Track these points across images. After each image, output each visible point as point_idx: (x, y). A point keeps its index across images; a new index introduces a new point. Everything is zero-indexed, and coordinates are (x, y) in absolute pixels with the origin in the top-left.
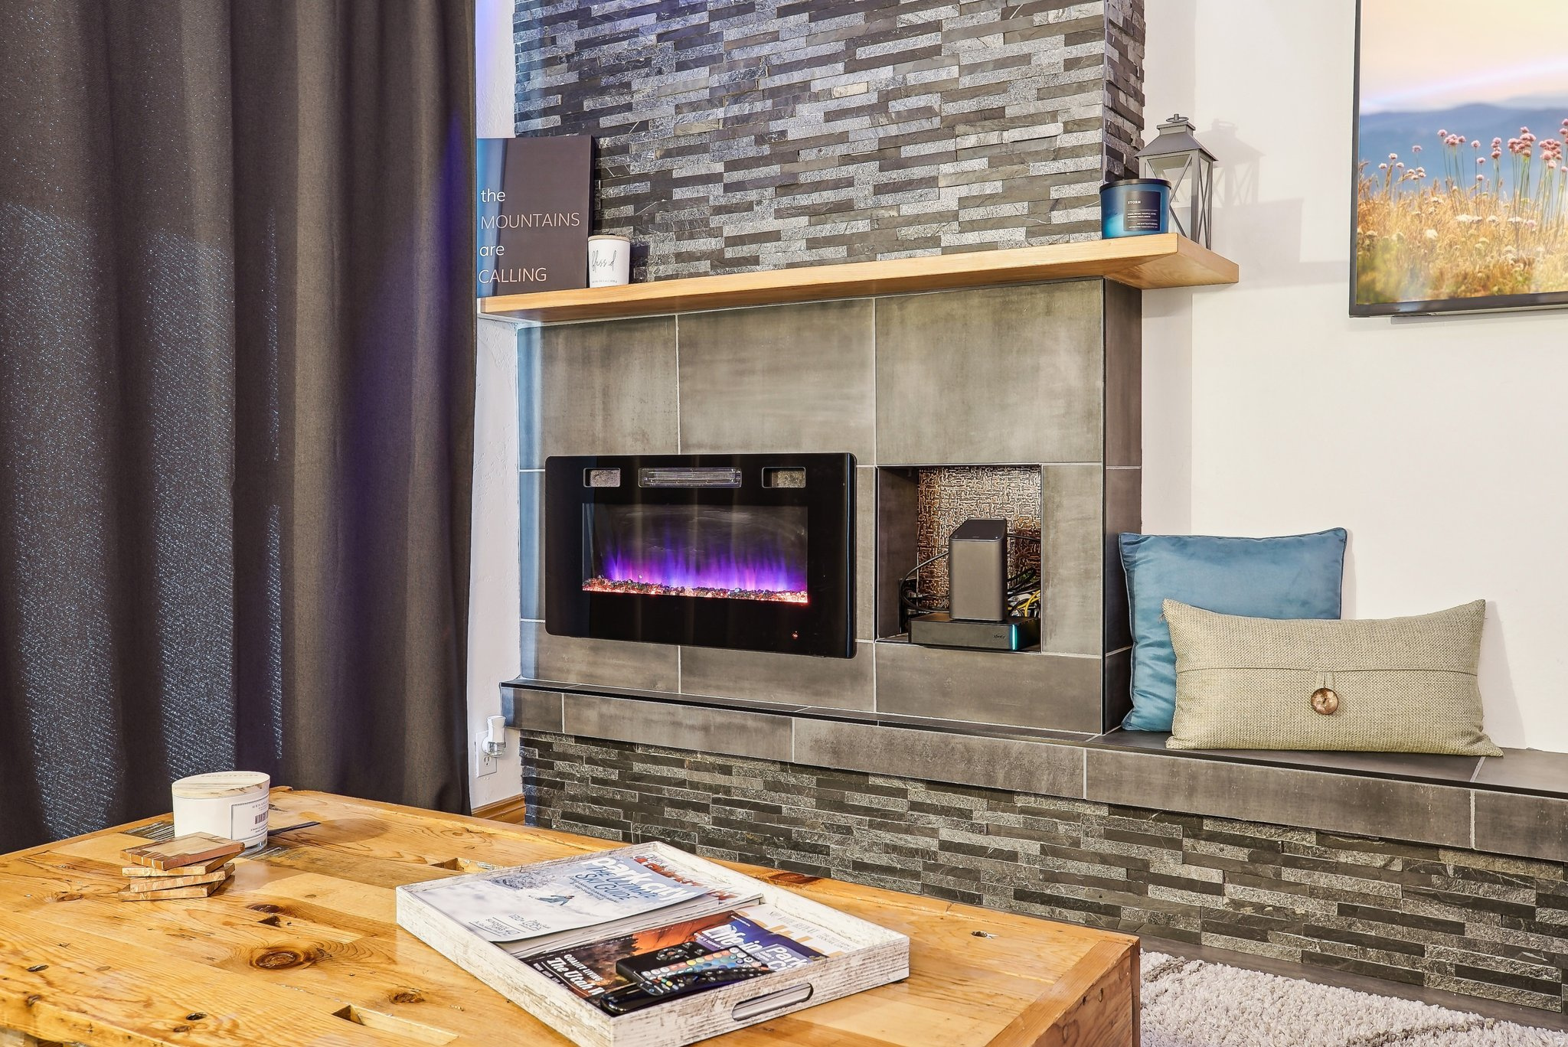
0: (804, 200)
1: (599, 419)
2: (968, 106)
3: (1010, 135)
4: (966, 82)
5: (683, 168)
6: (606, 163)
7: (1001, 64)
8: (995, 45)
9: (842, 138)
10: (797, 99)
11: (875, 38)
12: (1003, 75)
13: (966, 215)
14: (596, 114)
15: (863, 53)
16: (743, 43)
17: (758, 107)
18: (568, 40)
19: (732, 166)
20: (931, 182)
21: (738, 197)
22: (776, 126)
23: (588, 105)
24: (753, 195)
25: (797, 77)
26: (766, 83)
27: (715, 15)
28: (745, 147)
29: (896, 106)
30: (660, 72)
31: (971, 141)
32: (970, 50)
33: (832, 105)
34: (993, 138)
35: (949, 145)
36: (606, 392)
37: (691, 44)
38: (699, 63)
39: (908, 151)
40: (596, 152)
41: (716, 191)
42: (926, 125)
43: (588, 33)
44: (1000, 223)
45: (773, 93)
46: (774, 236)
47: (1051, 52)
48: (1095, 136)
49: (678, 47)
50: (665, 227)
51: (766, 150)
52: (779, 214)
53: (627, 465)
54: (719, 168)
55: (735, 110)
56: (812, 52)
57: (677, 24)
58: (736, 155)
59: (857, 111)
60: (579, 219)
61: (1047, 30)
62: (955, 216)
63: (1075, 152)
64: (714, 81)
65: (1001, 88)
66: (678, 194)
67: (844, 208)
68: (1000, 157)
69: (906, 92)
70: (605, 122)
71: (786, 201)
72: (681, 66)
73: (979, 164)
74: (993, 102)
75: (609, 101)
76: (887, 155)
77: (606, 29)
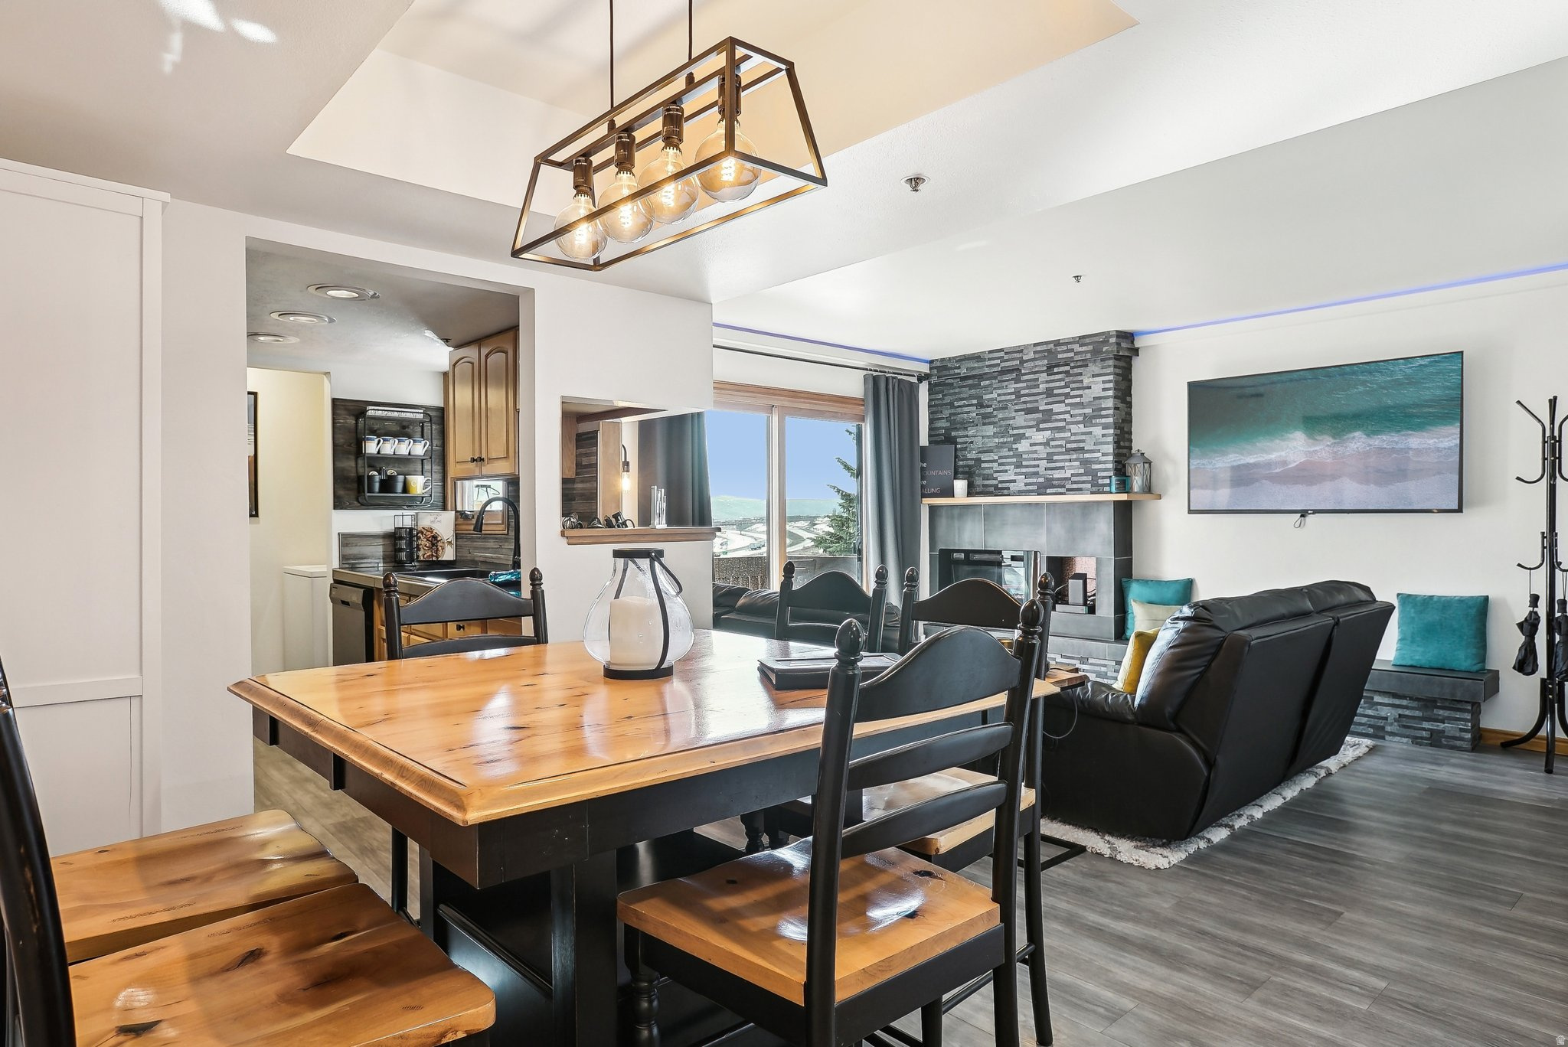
0: (1024, 470)
1: (957, 537)
2: (1074, 445)
3: (1087, 455)
4: (1073, 438)
5: (984, 457)
6: (959, 453)
7: (1083, 434)
8: (1081, 428)
9: (1035, 452)
10: (1021, 439)
11: (1045, 421)
12: (1083, 437)
13: (1074, 479)
14: (956, 437)
15: (1041, 426)
16: (1003, 419)
17: (1009, 439)
18: (946, 413)
19: (1000, 458)
20: (1062, 468)
21: (1002, 468)
22: (1014, 446)
23: (953, 434)
24: (1007, 468)
25: (1021, 431)
26: (1011, 432)
27: (994, 410)
28: (1005, 452)
29: (1052, 443)
30: (977, 425)
31: (1074, 456)
32: (1074, 428)
33: (1032, 441)
34: (1081, 456)
35: (1068, 457)
36: (959, 529)
37: (989, 417)
38: (990, 424)
39: (1055, 458)
40: (956, 450)
41: (995, 465)
42: (1060, 450)
43: (953, 411)
44: (1083, 482)
45: (1014, 435)
46: (1014, 481)
47: (1098, 431)
48: (1111, 458)
49: (983, 418)
50: (979, 475)
51: (1011, 453)
52: (1016, 474)
53: (967, 552)
54: (996, 458)
55: (1001, 440)
56: (1026, 424)
57: (982, 411)
58: (1001, 454)
59: (1040, 444)
60: (950, 472)
61: (1097, 425)
62: (1070, 479)
63: (1105, 462)
64: (995, 430)
65: (1083, 441)
66: (983, 465)
67: (1036, 474)
68: (1085, 463)
69: (1053, 439)
70: (959, 440)
71: (1018, 470)
72: (984, 424)
73: (1078, 463)
74: (1081, 445)
75: (960, 433)
76: (1049, 458)
77: (959, 410)
